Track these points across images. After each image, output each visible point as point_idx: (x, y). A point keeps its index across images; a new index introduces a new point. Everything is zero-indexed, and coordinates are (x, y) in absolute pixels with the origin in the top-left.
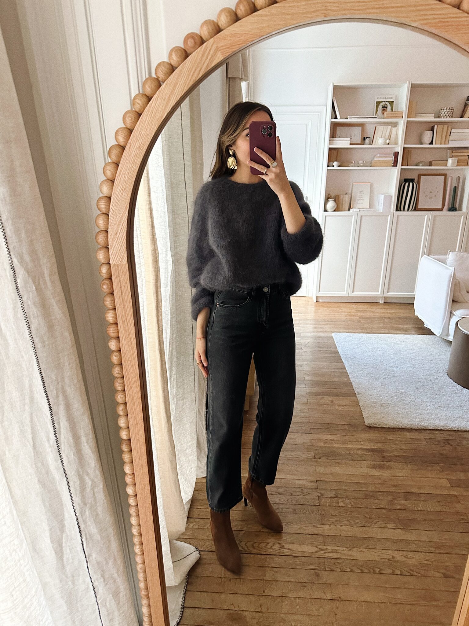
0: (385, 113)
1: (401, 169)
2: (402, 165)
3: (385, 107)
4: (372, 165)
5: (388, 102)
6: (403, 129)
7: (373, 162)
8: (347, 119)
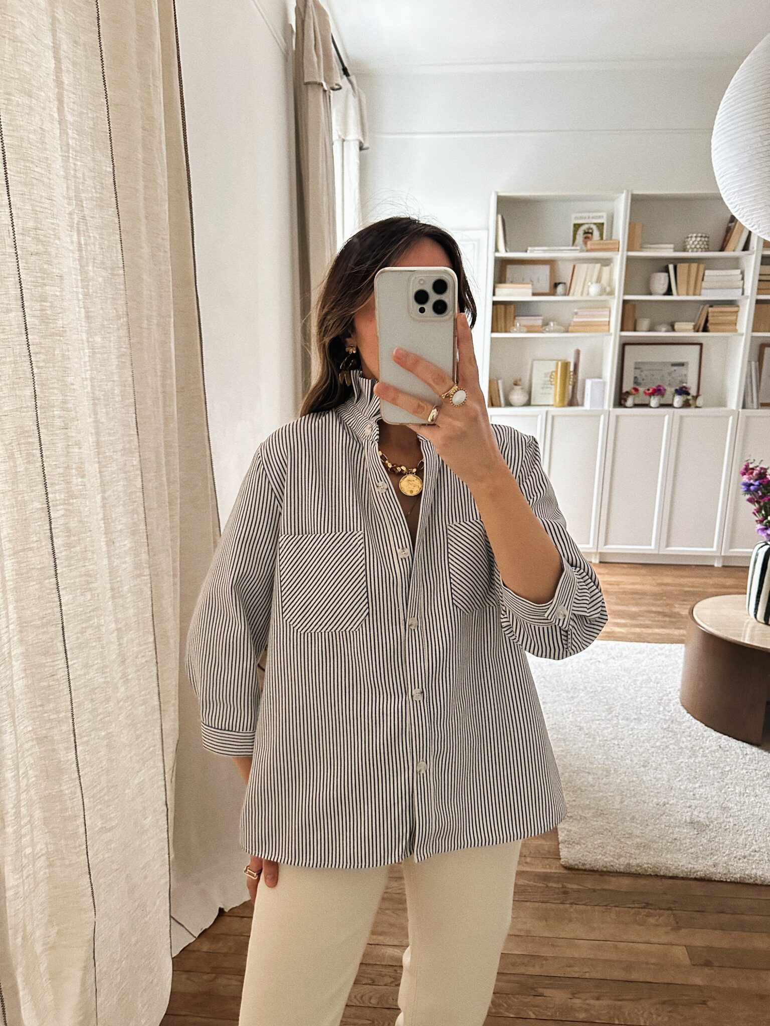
0: (589, 243)
1: (621, 337)
2: (622, 330)
3: (588, 234)
4: (570, 328)
5: (595, 224)
6: (621, 268)
7: (572, 324)
8: (526, 251)
